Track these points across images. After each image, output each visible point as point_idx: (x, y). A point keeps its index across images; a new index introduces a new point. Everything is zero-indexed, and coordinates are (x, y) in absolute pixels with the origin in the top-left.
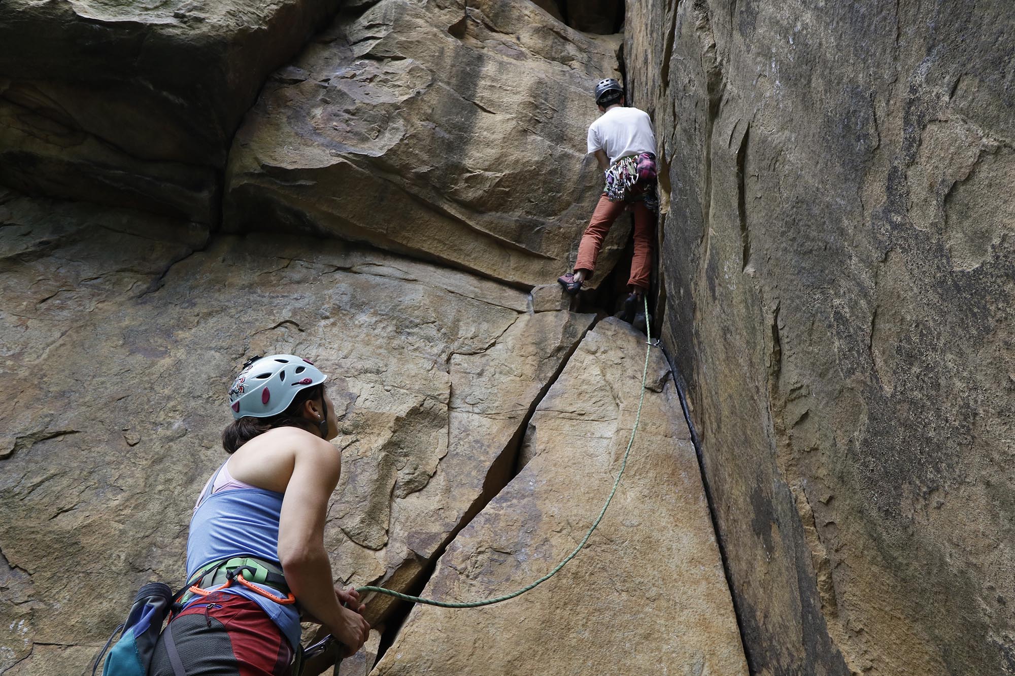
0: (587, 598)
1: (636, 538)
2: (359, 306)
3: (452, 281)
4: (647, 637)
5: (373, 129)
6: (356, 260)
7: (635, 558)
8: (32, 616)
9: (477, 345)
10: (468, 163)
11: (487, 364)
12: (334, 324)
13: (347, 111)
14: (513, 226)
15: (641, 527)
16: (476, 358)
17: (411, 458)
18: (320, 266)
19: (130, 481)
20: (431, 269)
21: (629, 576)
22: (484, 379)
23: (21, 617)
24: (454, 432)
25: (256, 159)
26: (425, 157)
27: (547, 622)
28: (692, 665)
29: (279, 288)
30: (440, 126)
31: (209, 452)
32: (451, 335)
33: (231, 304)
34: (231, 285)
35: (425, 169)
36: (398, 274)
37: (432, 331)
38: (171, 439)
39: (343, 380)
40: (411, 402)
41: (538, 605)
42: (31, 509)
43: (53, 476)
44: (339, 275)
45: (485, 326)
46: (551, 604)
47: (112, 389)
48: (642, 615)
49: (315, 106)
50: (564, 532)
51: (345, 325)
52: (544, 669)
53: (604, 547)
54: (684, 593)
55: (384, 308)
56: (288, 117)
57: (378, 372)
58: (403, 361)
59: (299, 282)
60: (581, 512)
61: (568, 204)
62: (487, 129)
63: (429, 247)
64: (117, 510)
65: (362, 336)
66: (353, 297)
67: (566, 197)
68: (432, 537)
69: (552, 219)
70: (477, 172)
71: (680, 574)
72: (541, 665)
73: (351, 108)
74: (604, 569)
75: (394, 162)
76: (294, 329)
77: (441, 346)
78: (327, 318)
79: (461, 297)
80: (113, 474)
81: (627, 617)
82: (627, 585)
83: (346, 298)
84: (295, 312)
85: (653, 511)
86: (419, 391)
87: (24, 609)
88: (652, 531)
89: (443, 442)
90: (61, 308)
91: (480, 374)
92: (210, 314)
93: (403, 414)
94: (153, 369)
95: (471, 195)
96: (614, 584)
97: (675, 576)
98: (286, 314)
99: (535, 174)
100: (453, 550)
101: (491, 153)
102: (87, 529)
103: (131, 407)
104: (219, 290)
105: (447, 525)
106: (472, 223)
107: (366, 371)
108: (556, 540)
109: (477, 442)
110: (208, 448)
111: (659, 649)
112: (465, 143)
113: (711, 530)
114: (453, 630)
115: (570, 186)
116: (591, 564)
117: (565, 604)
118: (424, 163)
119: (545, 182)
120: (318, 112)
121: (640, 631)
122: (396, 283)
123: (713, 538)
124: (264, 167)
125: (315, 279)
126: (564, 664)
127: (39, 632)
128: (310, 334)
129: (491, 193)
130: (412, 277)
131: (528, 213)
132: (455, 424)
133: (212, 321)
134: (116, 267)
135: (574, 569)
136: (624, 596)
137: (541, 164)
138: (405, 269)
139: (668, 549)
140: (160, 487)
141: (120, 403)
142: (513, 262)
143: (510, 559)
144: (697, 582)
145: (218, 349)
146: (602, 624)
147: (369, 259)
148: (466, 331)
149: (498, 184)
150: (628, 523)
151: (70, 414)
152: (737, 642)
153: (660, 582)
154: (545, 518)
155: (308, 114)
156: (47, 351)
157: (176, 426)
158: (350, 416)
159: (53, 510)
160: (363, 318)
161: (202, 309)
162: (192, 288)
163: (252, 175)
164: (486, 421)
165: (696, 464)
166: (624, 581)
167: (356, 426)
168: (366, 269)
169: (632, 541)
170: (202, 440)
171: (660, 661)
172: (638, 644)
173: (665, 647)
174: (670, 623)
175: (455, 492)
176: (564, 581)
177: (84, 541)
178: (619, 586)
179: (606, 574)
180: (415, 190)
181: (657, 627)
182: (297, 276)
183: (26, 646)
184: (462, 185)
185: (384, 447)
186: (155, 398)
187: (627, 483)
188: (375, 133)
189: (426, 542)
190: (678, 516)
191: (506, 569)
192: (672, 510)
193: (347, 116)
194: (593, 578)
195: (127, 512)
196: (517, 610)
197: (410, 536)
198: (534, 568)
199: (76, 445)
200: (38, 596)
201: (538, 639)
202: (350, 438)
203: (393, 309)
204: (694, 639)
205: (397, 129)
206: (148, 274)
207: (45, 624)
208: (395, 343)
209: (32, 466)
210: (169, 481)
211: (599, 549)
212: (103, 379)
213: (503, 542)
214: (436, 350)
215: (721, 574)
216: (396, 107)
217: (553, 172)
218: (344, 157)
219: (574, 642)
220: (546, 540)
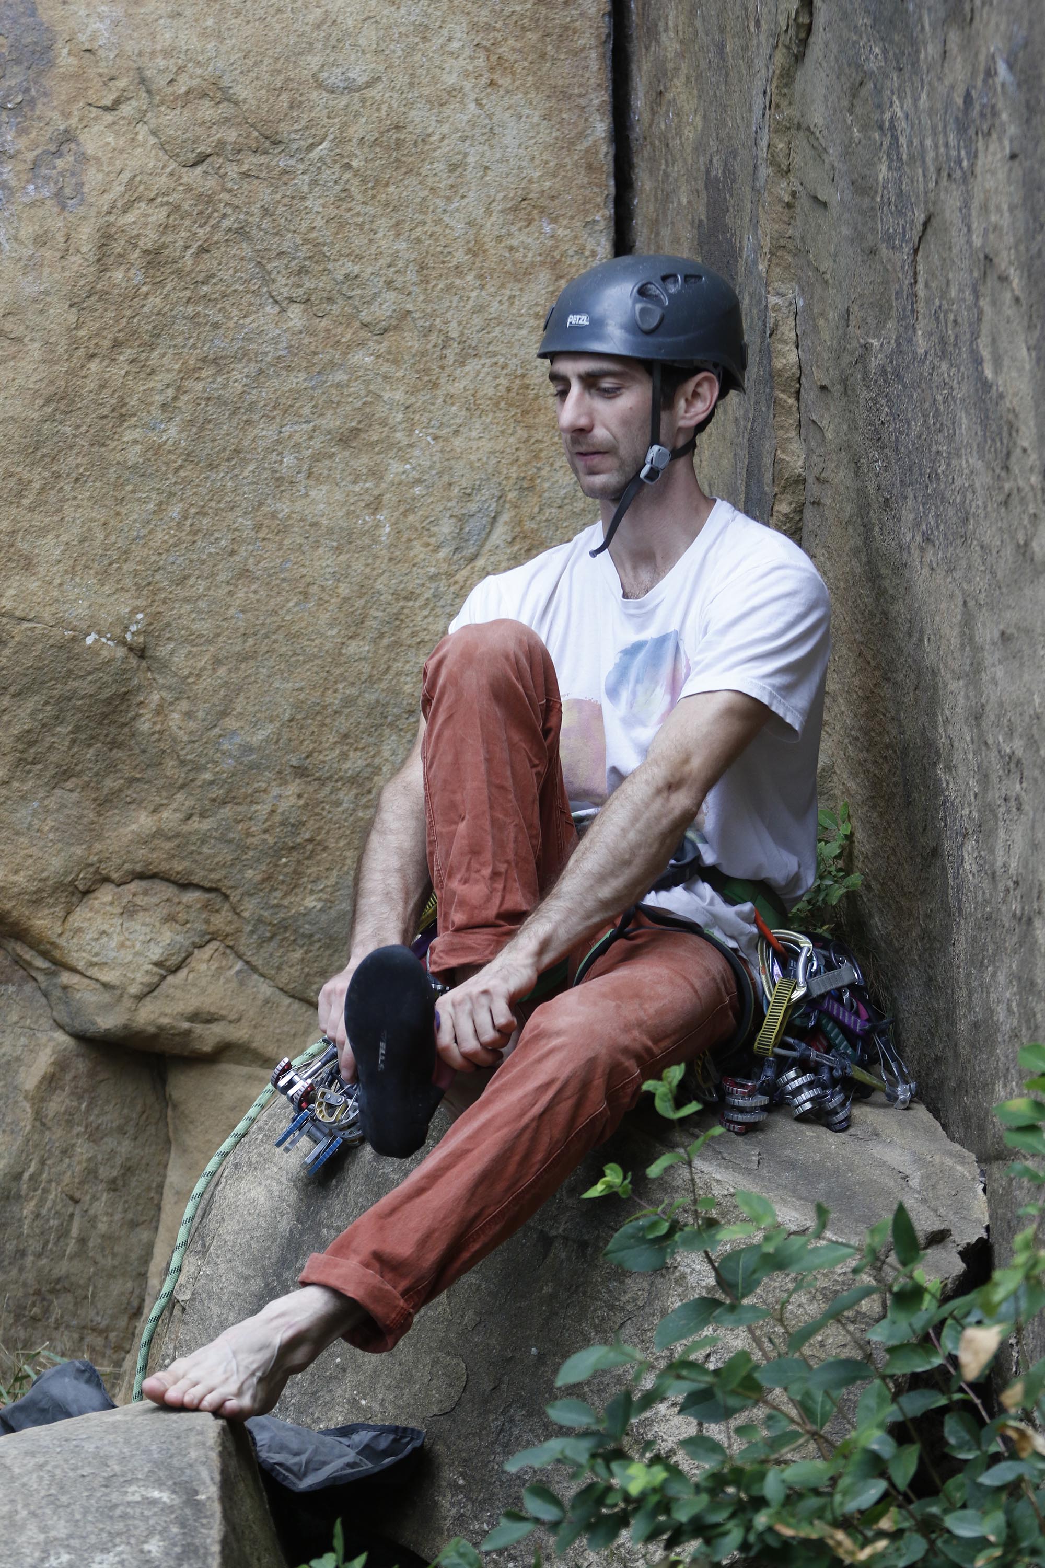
0: (181, 326)
1: (356, 131)
4: (346, 439)
7: (345, 195)
15: (374, 93)
21: (318, 255)
27: (60, 399)
28: (462, 520)
41: (35, 350)
46: (75, 344)
48: (340, 376)
50: (126, 109)
52: (44, 531)
53: (251, 161)
54: (479, 309)
60: (188, 39)
71: (476, 250)
72: (38, 519)
74: (241, 232)
81: (298, 380)
82: (308, 283)
85: (424, 32)
88: (410, 105)
96: (267, 280)
97: (460, 256)
111: (376, 473)
113: (601, 98)
116: (203, 218)
117: (117, 344)
121: (331, 421)
123: (601, 127)
126: (100, 514)
135: (150, 239)
136: (296, 317)
139: (453, 167)
144: (522, 276)
146: (221, 402)
150: (334, 77)
153: (412, 276)
154: (65, 60)
166: (302, 271)
169: (341, 141)
171: (375, 505)
172: (317, 457)
173: (395, 469)
174: (419, 400)
176: (118, 275)
178: (282, 285)
179: (246, 249)
181: (381, 411)
190: (504, 50)
192: (488, 28)
194: (209, 263)
198: (27, 231)
201: (32, 450)
204: (482, 446)
211: (232, 170)
219: (133, 455)
220: (68, 137)
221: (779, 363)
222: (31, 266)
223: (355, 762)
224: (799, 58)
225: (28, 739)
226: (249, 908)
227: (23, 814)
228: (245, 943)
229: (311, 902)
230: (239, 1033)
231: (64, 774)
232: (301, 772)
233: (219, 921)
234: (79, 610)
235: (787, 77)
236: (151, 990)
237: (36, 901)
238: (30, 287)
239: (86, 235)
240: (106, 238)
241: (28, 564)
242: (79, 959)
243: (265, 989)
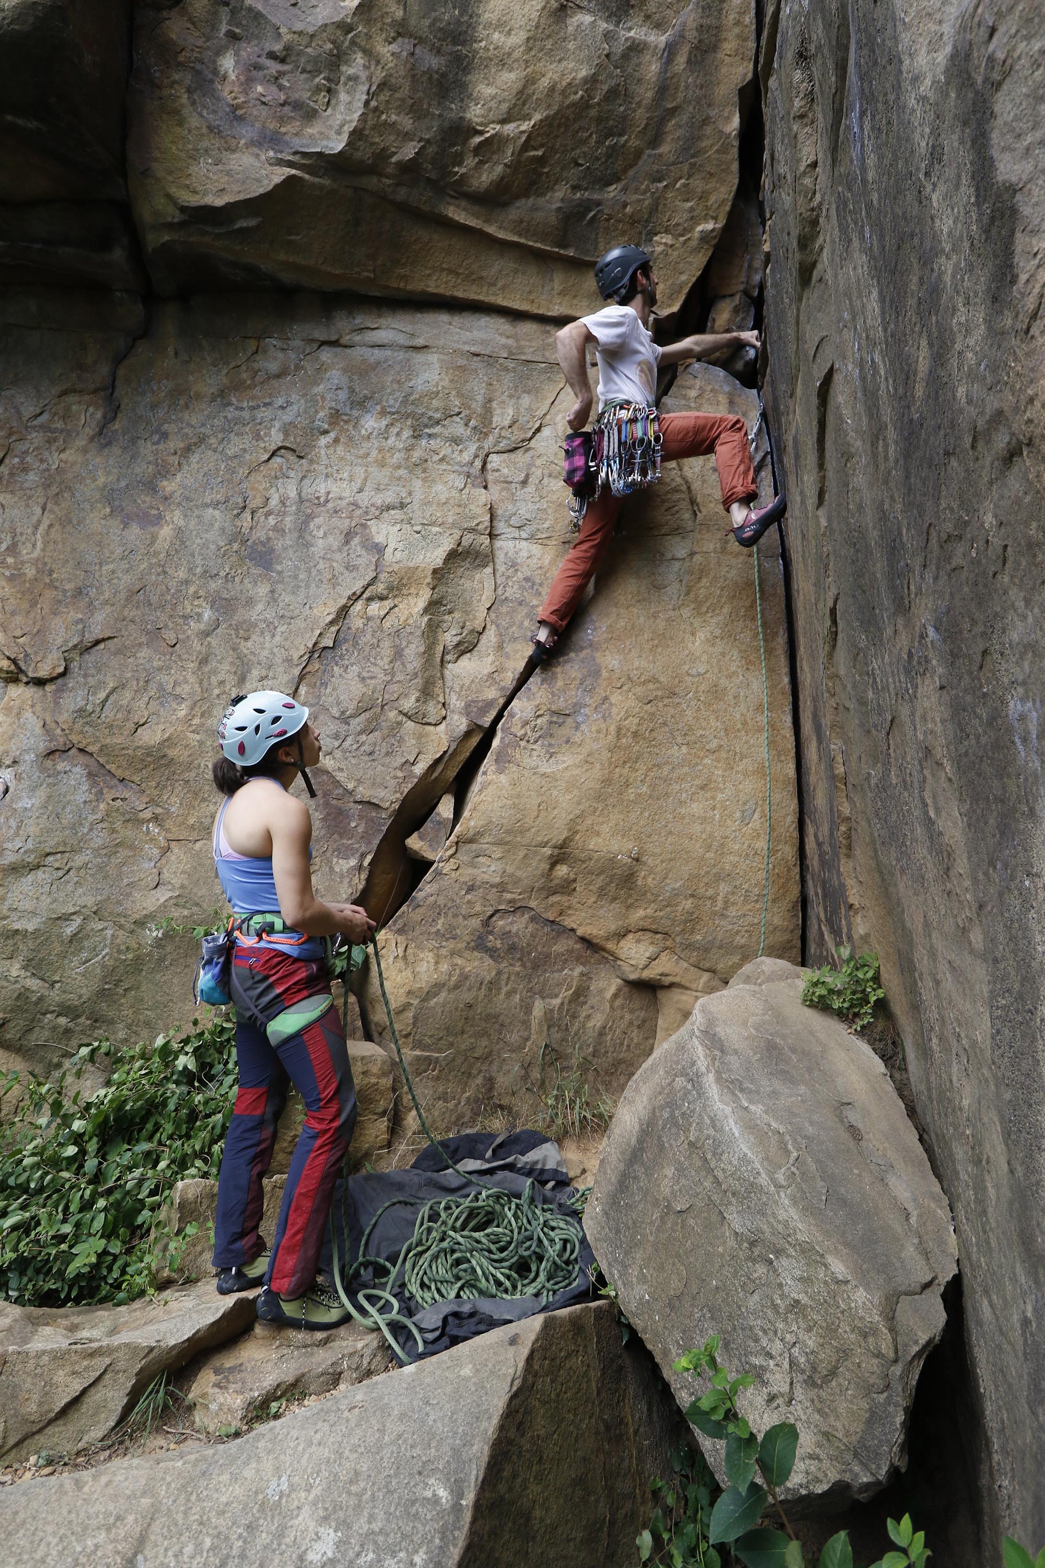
0: (646, 755)
1: (701, 688)
2: (361, 403)
3: (477, 334)
4: (702, 788)
5: (318, 89)
6: (342, 324)
7: (699, 709)
8: (155, 818)
9: (518, 435)
10: (475, 113)
11: (531, 465)
12: (336, 441)
13: (272, 55)
14: (553, 220)
15: (708, 675)
16: (518, 456)
17: (457, 615)
18: (297, 343)
19: (187, 688)
20: (444, 317)
21: (691, 729)
22: (530, 489)
23: (149, 821)
24: (501, 568)
25: (169, 196)
26: (407, 123)
27: (607, 781)
28: (743, 812)
29: (256, 391)
30: (421, 41)
31: (249, 644)
32: (483, 429)
33: (207, 430)
34: (198, 396)
35: (409, 151)
36: (402, 339)
37: (457, 428)
38: (207, 634)
39: (364, 526)
40: (447, 545)
41: (598, 766)
42: (111, 727)
43: (114, 690)
44: (326, 355)
45: (526, 400)
46: (611, 764)
47: (126, 581)
48: (700, 767)
49: (219, 52)
50: (625, 688)
51: (351, 439)
52: (603, 823)
53: (666, 701)
54: (747, 742)
55: (393, 402)
56: (189, 91)
57: (402, 506)
58: (428, 481)
59: (278, 376)
60: (644, 664)
61: (638, 154)
62: (500, 25)
63: (437, 285)
64: (188, 720)
65: (374, 453)
66: (352, 391)
67: (634, 143)
68: (489, 704)
69: (613, 191)
70: (492, 130)
71: (745, 723)
72: (601, 819)
73: (277, 47)
74: (665, 724)
75: (364, 154)
76: (292, 458)
77: (473, 448)
78: (326, 432)
79: (489, 359)
80: (167, 680)
81: (686, 769)
82: (688, 738)
83: (343, 395)
84: (286, 430)
85: (723, 654)
86: (454, 525)
87: (147, 814)
88: (719, 678)
89: (489, 584)
90: (25, 470)
91: (524, 483)
92: (188, 450)
93: (439, 562)
94: (157, 546)
95: (486, 178)
96: (674, 738)
97: (739, 726)
98: (276, 438)
99: (583, 106)
100: (512, 715)
101: (510, 78)
102: (169, 742)
103: (154, 599)
104: (187, 406)
105: (503, 689)
106: (491, 230)
107: (388, 508)
108: (614, 699)
109: (527, 579)
110: (246, 639)
111: (713, 798)
112: (467, 70)
113: (787, 670)
114: (518, 796)
115: (641, 116)
116: (651, 720)
117: (624, 762)
118: (407, 136)
119: (599, 120)
120: (228, 63)
121: (697, 782)
122: (401, 355)
123: (786, 680)
124: (183, 209)
125: (298, 368)
126: (622, 817)
127: (168, 831)
128: (311, 462)
129: (515, 167)
130: (420, 342)
131: (575, 188)
132: (500, 557)
133: (194, 458)
134: (56, 390)
135: (634, 728)
136: (684, 749)
137: (592, 82)
138: (409, 328)
139: (735, 697)
140: (216, 692)
141: (141, 596)
142: (558, 280)
143: (569, 720)
144: (760, 730)
145: (216, 505)
146: (660, 778)
147: (359, 320)
148: (502, 416)
149: (526, 146)
150: (694, 672)
151: (99, 617)
152: (792, 788)
153: (722, 733)
154: (605, 674)
155: (215, 72)
156: (38, 536)
157: (206, 616)
158: (383, 576)
159: (130, 725)
160: (371, 423)
161: (175, 443)
162: (154, 406)
163: (170, 226)
164: (536, 549)
165: (781, 590)
166: (685, 735)
167: (391, 588)
168: (357, 338)
169: (696, 692)
170: (237, 630)
171: (714, 808)
172: (693, 794)
173: (720, 796)
174: (727, 774)
175: (508, 648)
176: (624, 741)
177: (172, 753)
178: (679, 740)
179: (667, 729)
180: (402, 194)
181: (714, 778)
182: (273, 367)
183: (163, 843)
184: (470, 161)
185: (426, 610)
186: (173, 584)
187: (697, 622)
188: (323, 97)
189: (483, 710)
190: (751, 658)
191: (565, 731)
192: (746, 651)
193: (274, 67)
194: (654, 734)
195: (196, 721)
196: (578, 772)
197: (468, 706)
198: (594, 729)
199: (118, 652)
200: (152, 802)
201: (599, 797)
202: (387, 604)
203: (405, 402)
204: (749, 786)
205: (354, 79)
206: (95, 391)
207: (169, 824)
208: (417, 454)
209: (92, 681)
210: (222, 683)
211: (661, 704)
212: (111, 567)
213: (561, 704)
214: (466, 457)
215: (788, 719)
216: (345, 27)
217: (613, 94)
218: (290, 164)
219: (632, 797)
220: (606, 698)
221: (837, 772)
222: (596, 740)
223: (711, 892)
224: (834, 646)
225: (602, 889)
226: (678, 939)
227: (602, 912)
228: (678, 950)
229: (698, 937)
230: (676, 980)
231: (614, 899)
232: (692, 896)
233: (668, 943)
234: (615, 848)
235: (830, 655)
236: (647, 966)
237: (607, 939)
238: (595, 746)
239: (612, 728)
240: (619, 729)
241: (598, 834)
242: (623, 957)
243: (685, 965)
